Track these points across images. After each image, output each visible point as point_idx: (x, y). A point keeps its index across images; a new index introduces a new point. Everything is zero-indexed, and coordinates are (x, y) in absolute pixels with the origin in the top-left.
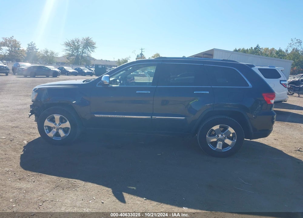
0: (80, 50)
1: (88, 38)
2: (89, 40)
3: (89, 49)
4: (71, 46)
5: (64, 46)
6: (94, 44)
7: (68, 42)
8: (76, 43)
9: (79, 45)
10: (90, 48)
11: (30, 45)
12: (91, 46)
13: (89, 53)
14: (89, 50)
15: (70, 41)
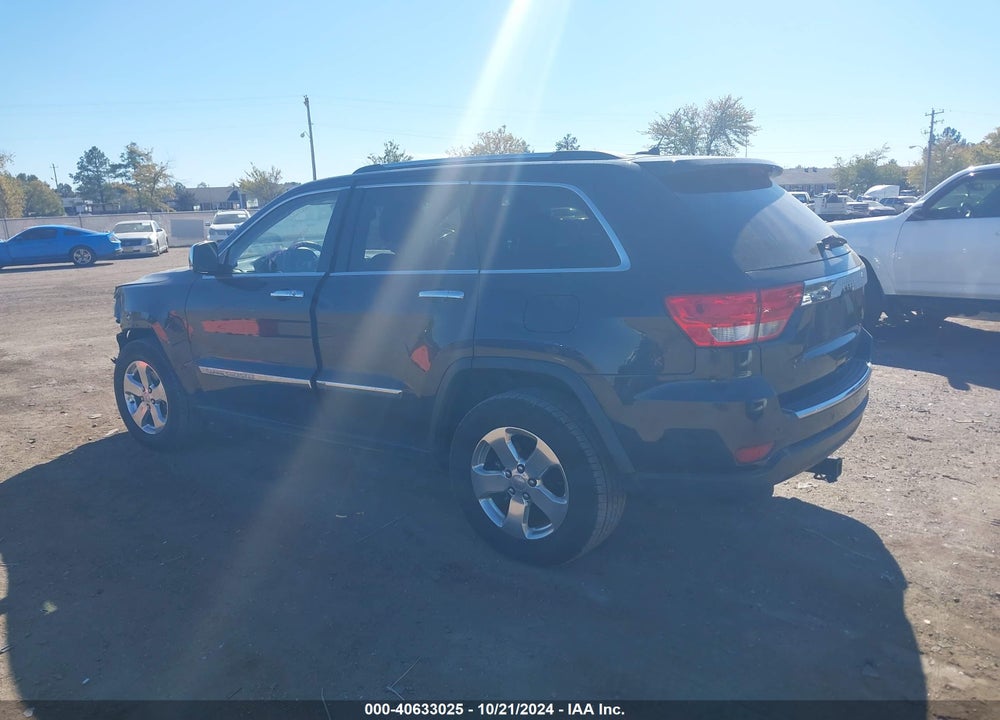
0: (700, 145)
1: (729, 98)
2: (730, 107)
3: (732, 136)
4: (670, 134)
5: (650, 136)
6: (749, 117)
7: (660, 121)
8: (687, 123)
9: (696, 129)
10: (735, 133)
11: (562, 146)
12: (736, 126)
13: (731, 151)
14: (729, 142)
15: (668, 118)
